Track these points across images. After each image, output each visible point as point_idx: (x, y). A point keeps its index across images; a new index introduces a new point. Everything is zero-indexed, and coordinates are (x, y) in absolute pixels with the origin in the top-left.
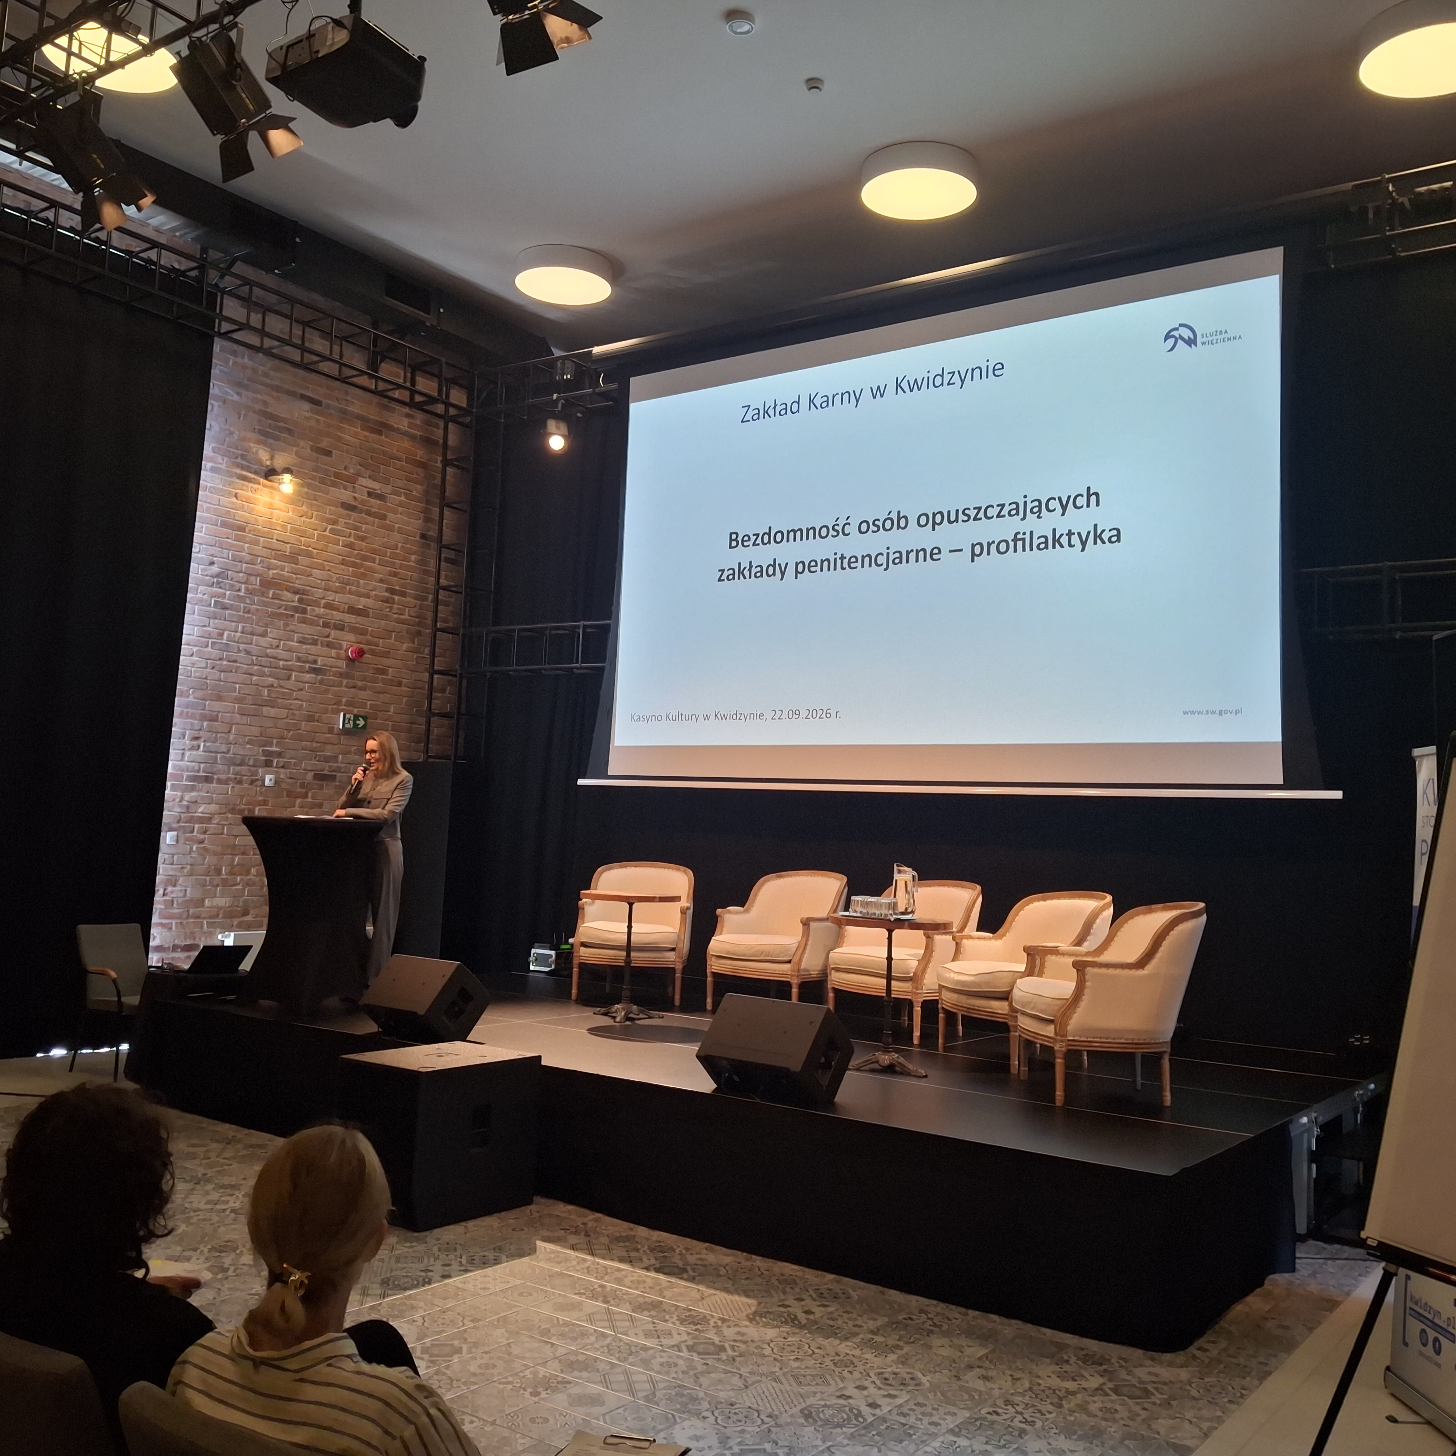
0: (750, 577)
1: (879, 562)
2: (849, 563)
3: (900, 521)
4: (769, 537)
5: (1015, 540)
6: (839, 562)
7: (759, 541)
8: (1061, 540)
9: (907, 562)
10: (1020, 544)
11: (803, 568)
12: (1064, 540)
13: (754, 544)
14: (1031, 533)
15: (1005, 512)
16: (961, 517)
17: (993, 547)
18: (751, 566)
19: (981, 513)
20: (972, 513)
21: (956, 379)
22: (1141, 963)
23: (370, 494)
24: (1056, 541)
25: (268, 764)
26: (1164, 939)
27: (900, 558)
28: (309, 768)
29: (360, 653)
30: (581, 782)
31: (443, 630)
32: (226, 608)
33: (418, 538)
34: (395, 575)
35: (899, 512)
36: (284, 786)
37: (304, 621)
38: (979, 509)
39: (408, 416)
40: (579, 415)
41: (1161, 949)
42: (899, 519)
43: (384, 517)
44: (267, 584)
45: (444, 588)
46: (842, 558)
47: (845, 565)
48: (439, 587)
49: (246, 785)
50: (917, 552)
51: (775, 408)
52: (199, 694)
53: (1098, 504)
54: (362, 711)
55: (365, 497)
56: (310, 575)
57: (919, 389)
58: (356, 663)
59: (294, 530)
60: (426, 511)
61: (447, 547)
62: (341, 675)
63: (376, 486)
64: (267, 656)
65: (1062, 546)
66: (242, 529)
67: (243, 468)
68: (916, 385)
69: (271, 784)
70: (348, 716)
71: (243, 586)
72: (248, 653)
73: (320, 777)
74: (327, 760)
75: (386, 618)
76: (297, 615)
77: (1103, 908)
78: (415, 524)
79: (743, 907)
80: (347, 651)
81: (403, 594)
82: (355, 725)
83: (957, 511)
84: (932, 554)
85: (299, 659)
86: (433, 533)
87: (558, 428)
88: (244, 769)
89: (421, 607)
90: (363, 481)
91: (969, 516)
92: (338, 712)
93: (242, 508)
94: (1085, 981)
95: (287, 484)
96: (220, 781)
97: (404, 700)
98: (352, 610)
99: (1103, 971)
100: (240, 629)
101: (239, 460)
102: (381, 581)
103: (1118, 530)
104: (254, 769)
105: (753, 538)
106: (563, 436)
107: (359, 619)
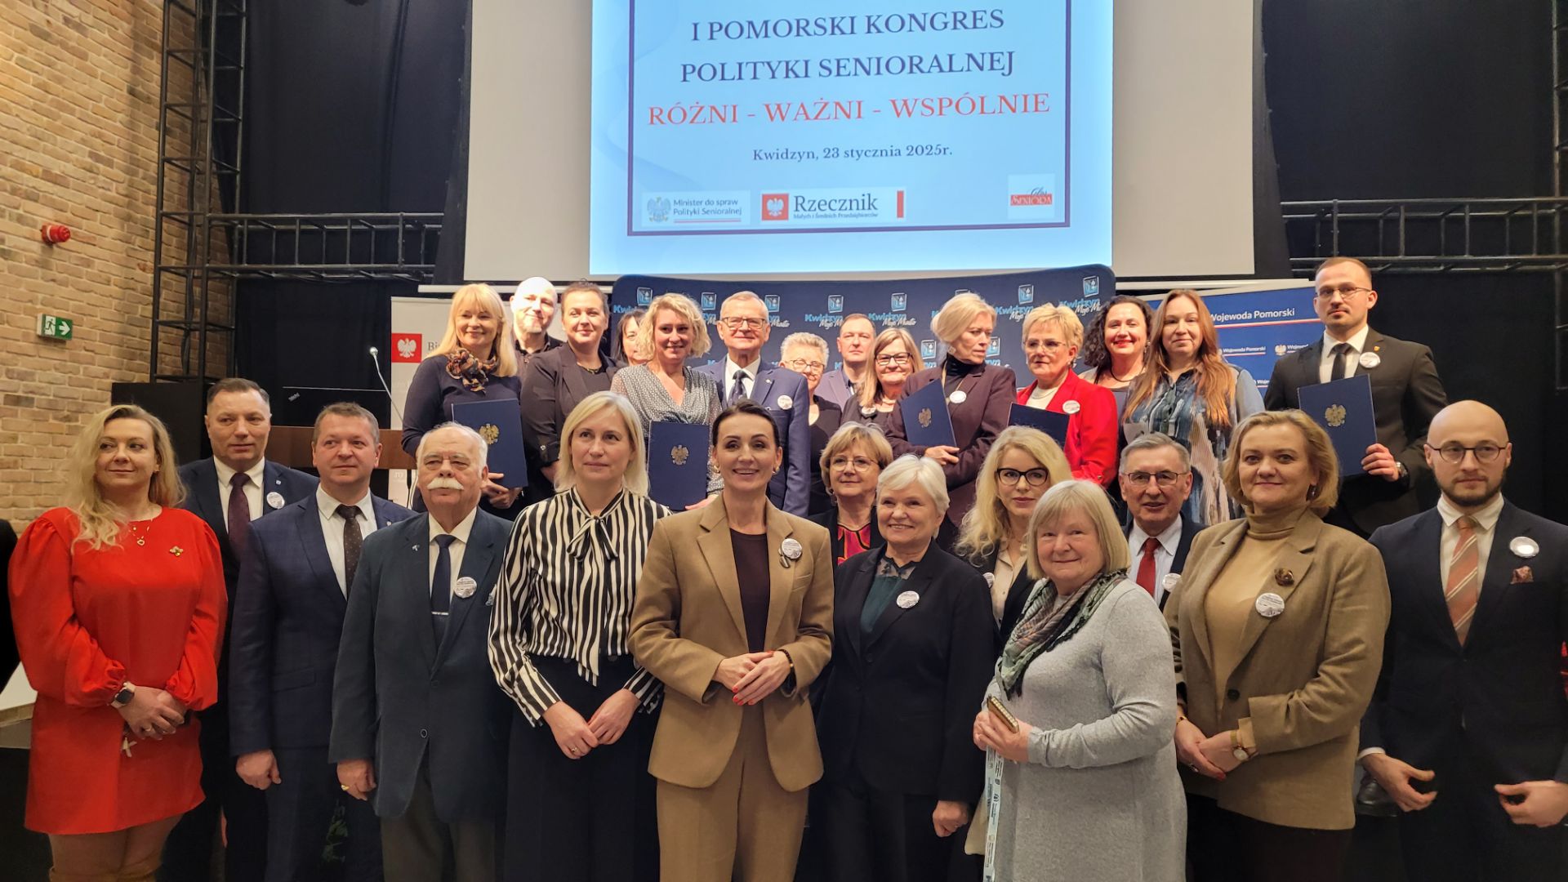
23: (66, 21)
31: (171, 216)
33: (125, 92)
34: (100, 136)
43: (83, 56)
45: (172, 162)
48: (164, 160)
54: (65, 314)
55: (60, 23)
58: (55, 247)
60: (135, 58)
61: (172, 108)
62: (36, 262)
63: (73, 11)
70: (48, 318)
73: (14, 400)
75: (89, 191)
78: (121, 73)
80: (43, 230)
81: (110, 164)
82: (58, 331)
89: (134, 184)
92: (34, 312)
97: (114, 302)
98: (48, 176)
107: (57, 189)
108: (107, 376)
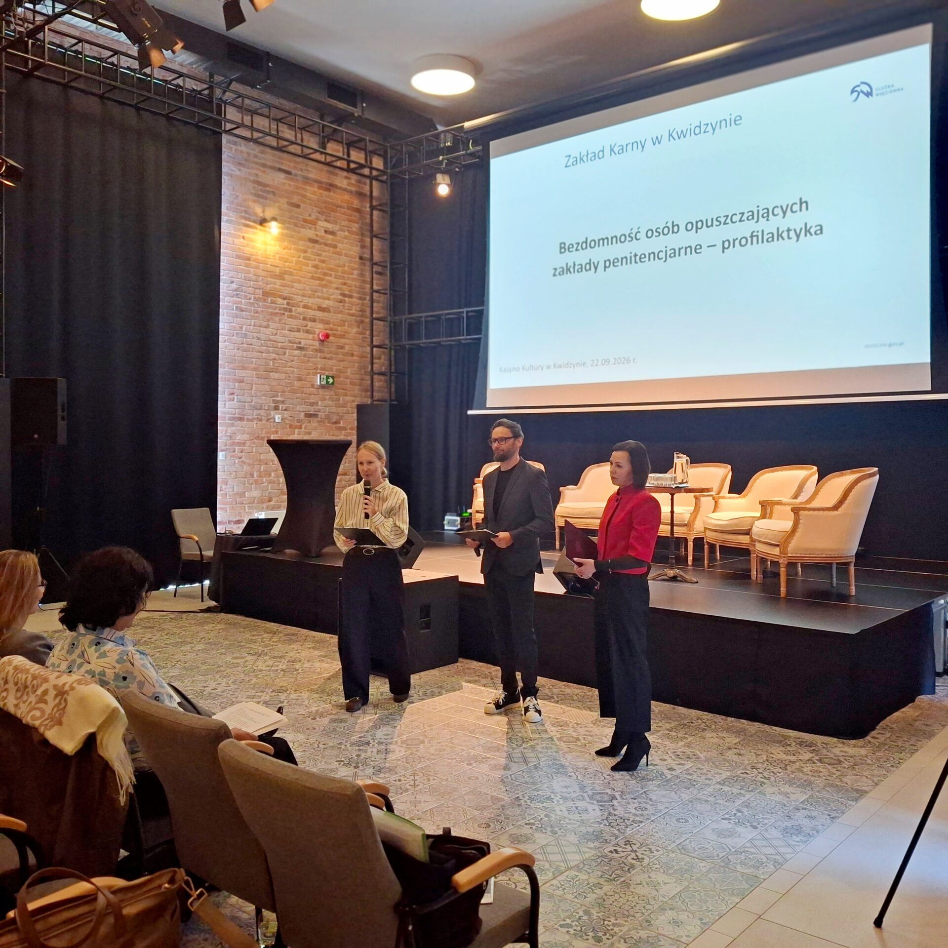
0: (574, 272)
1: (660, 257)
2: (640, 258)
3: (674, 228)
4: (586, 244)
5: (752, 236)
6: (633, 258)
7: (579, 247)
8: (783, 235)
9: (679, 255)
10: (755, 239)
11: (609, 264)
12: (785, 235)
13: (577, 250)
14: (763, 231)
15: (744, 218)
16: (715, 223)
17: (737, 242)
18: (574, 265)
19: (728, 219)
20: (723, 220)
21: (709, 128)
22: (836, 507)
23: (326, 232)
24: (780, 236)
25: (276, 408)
26: (851, 491)
27: (675, 253)
28: (302, 410)
29: (327, 336)
30: (470, 412)
31: (378, 319)
32: (243, 311)
33: (357, 259)
34: (345, 284)
35: (673, 222)
36: (287, 422)
37: (291, 317)
38: (727, 216)
39: (346, 178)
40: (457, 170)
41: (849, 498)
42: (673, 226)
43: (335, 247)
44: (266, 294)
45: (377, 291)
46: (636, 255)
47: (638, 260)
48: (373, 291)
49: (264, 422)
50: (686, 248)
51: (587, 156)
52: (231, 366)
53: (807, 209)
54: (331, 373)
55: (323, 234)
56: (292, 287)
57: (684, 137)
58: (326, 343)
59: (281, 259)
60: (362, 241)
61: (376, 264)
62: (316, 350)
63: (329, 226)
64: (271, 340)
65: (783, 239)
66: (249, 259)
67: (246, 219)
68: (683, 134)
69: (280, 421)
70: (322, 376)
71: (252, 296)
72: (259, 339)
73: (309, 415)
74: (312, 404)
75: (341, 312)
76: (286, 313)
77: (811, 475)
78: (355, 250)
79: (576, 485)
80: (319, 335)
81: (351, 297)
82: (327, 382)
83: (712, 219)
84: (696, 249)
85: (290, 342)
86: (367, 256)
87: (444, 179)
88: (262, 412)
89: (363, 305)
90: (321, 223)
91: (720, 222)
92: (316, 374)
93: (247, 245)
94: (799, 520)
95: (274, 228)
96: (248, 420)
97: (356, 365)
98: (321, 309)
99: (811, 512)
100: (253, 324)
101: (243, 214)
102: (337, 289)
103: (821, 226)
104: (268, 412)
105: (575, 246)
106: (448, 185)
107: (325, 314)
108: (353, 401)
